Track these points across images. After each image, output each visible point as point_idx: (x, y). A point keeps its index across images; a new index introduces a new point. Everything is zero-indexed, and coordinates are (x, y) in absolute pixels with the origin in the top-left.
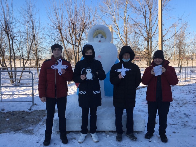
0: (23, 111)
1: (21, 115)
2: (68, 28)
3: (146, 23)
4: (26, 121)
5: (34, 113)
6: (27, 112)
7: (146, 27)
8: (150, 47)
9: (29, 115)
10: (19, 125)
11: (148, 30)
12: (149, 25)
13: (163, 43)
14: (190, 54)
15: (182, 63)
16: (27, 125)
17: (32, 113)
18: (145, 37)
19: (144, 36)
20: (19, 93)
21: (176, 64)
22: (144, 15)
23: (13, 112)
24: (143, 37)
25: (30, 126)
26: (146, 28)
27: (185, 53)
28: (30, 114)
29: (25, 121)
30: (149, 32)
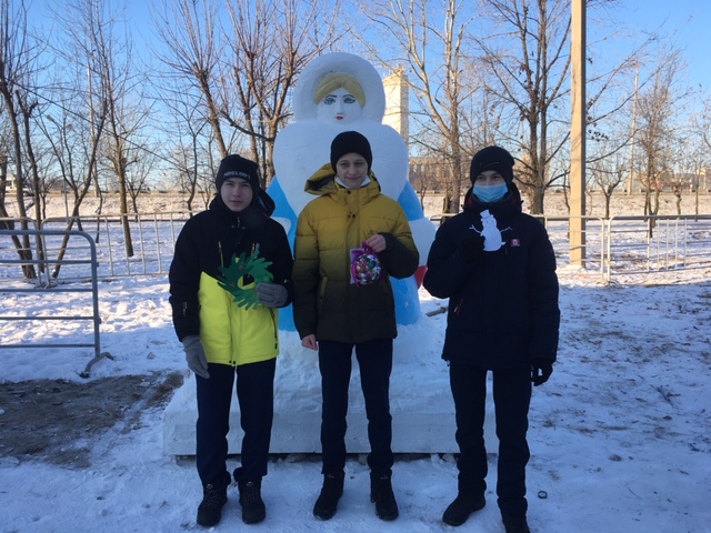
0: (60, 381)
1: (50, 396)
2: (233, 71)
3: (526, 53)
4: (64, 417)
5: (98, 387)
6: (72, 385)
7: (525, 67)
8: (539, 144)
9: (78, 396)
10: (39, 431)
11: (534, 80)
12: (538, 62)
13: (588, 128)
14: (689, 171)
15: (657, 204)
16: (68, 431)
17: (93, 389)
18: (520, 108)
19: (517, 103)
20: (52, 313)
21: (635, 206)
22: (519, 24)
23: (23, 383)
24: (513, 105)
25: (78, 437)
26: (524, 73)
27: (670, 165)
28: (83, 392)
29: (60, 419)
30: (537, 87)
